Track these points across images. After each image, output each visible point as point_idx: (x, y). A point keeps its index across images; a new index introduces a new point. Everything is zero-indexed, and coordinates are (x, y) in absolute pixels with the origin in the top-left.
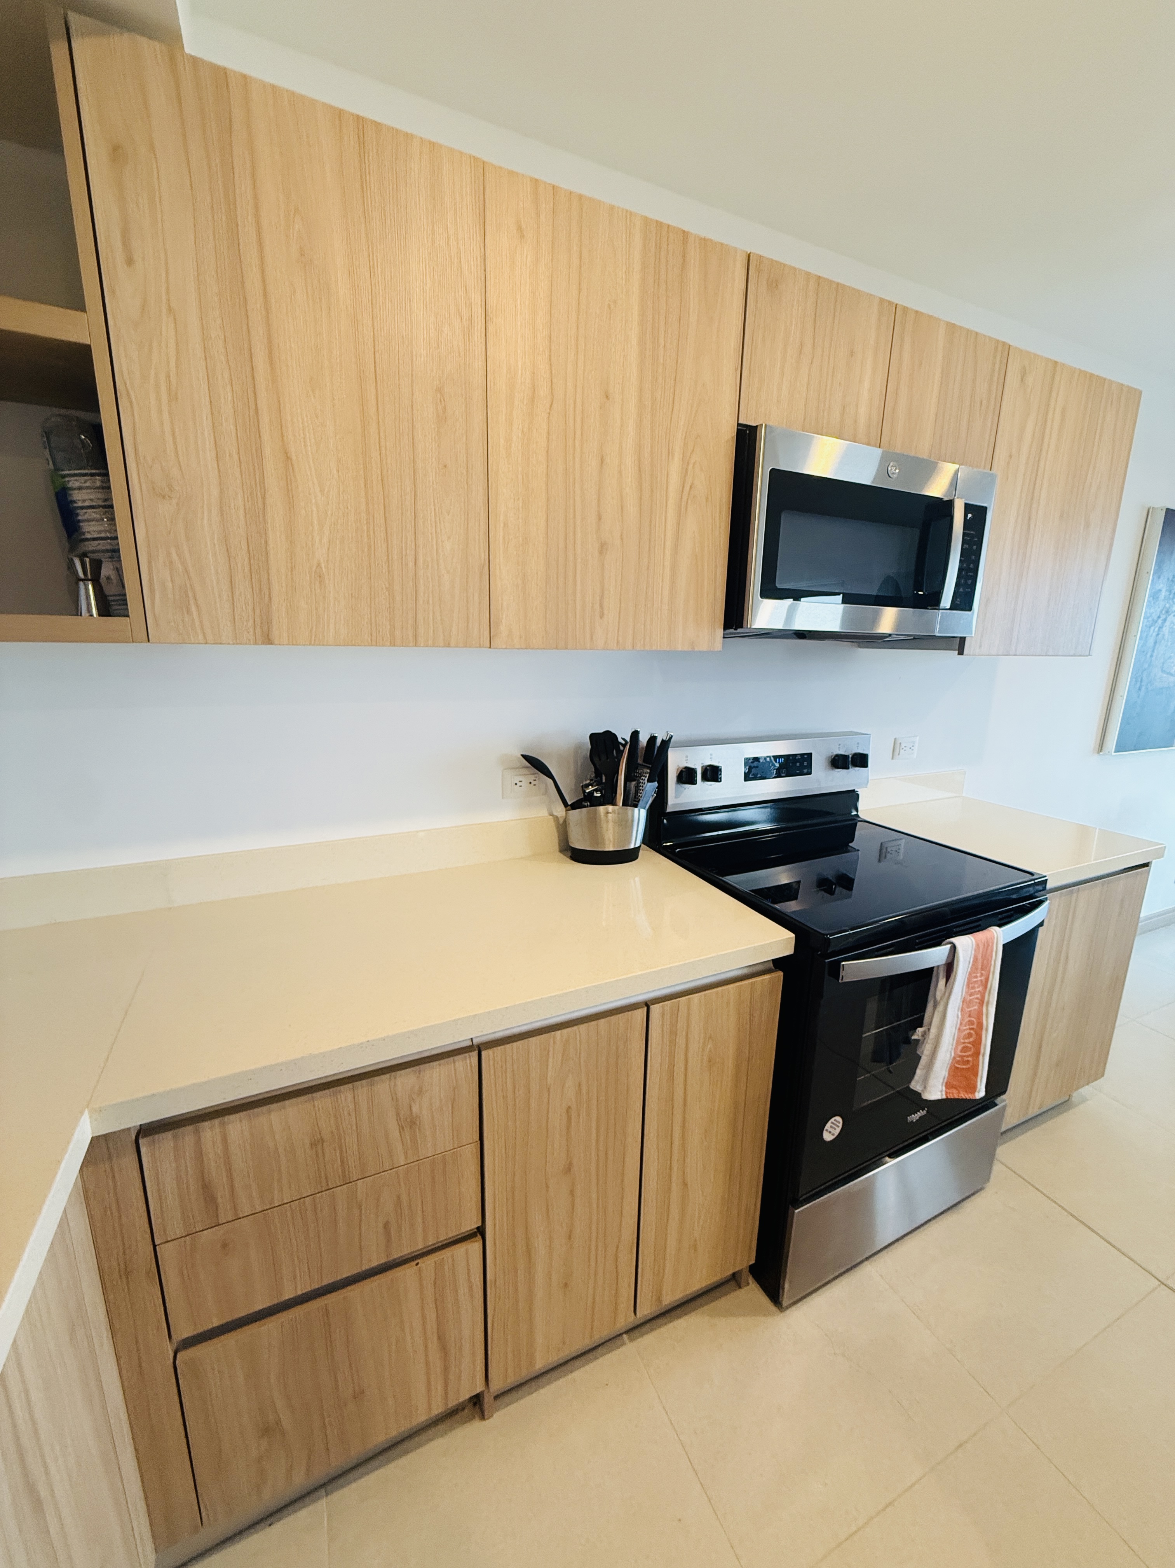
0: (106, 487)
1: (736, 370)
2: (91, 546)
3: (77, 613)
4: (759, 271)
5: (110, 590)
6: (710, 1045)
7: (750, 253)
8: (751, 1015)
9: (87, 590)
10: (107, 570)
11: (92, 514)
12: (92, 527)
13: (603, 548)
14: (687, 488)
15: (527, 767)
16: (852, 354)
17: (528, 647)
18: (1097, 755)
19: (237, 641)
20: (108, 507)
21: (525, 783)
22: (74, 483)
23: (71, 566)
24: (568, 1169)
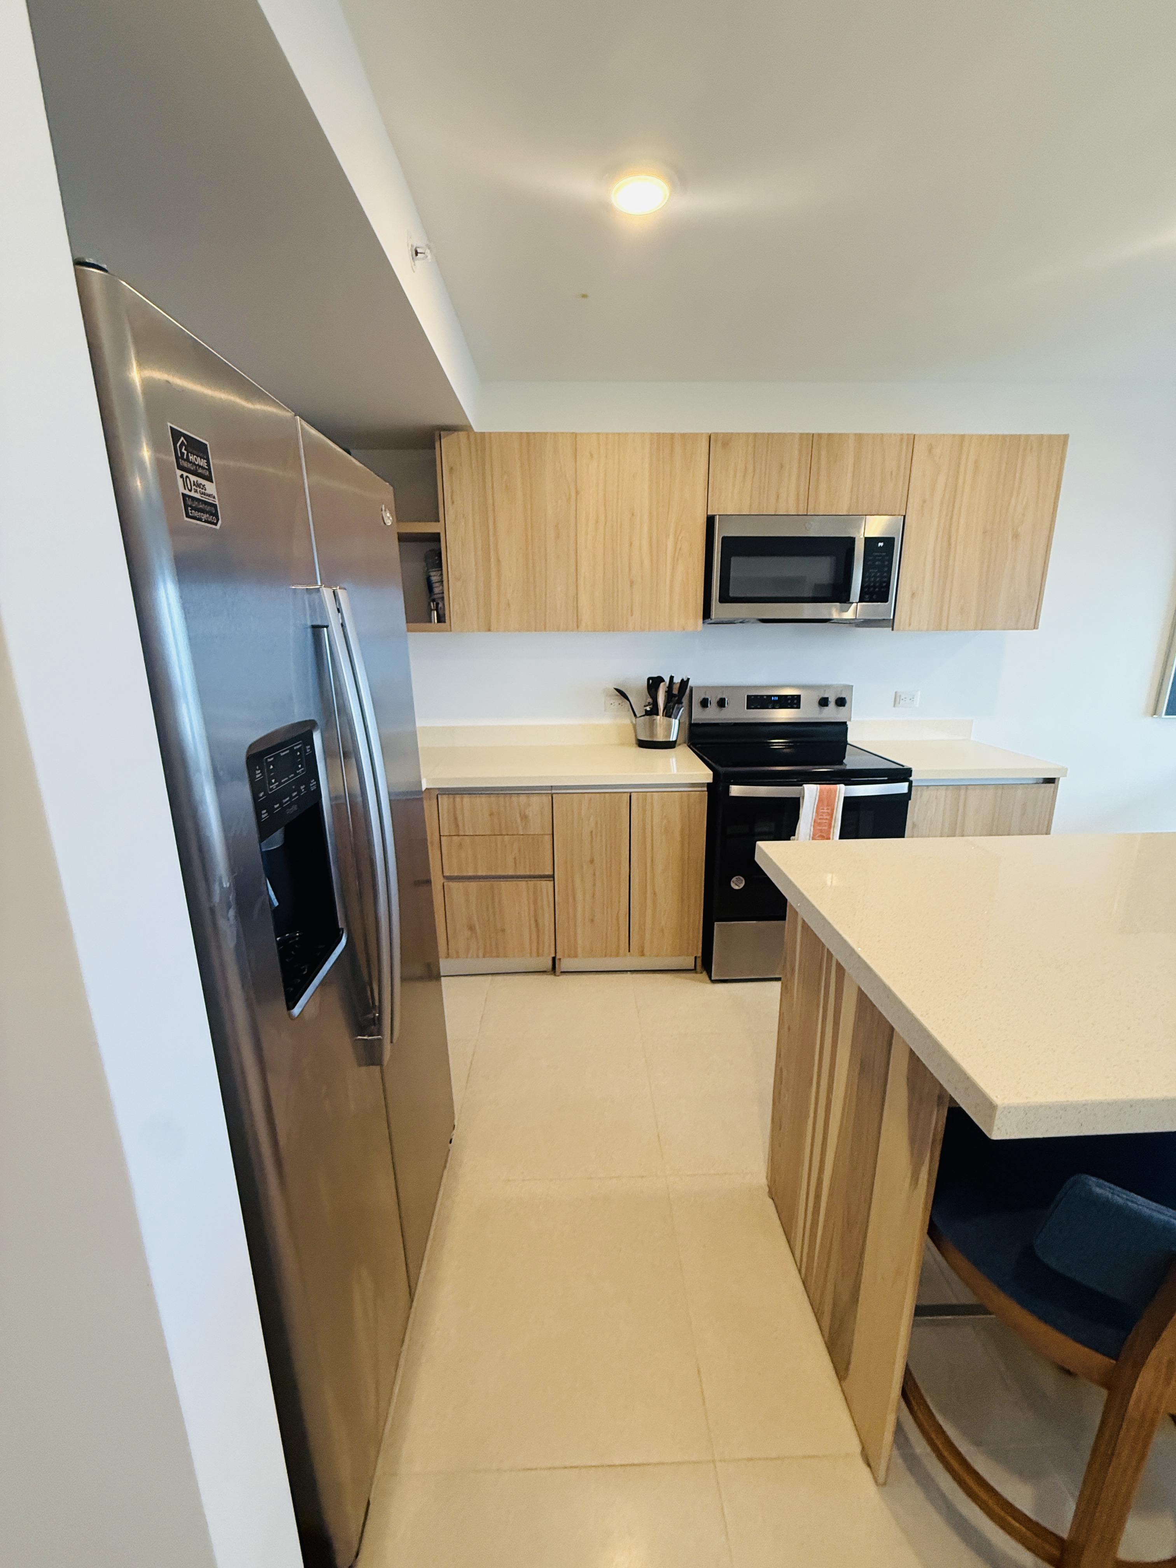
0: (442, 574)
1: (705, 489)
2: (435, 596)
3: (430, 622)
4: (716, 441)
5: (441, 612)
6: (665, 821)
7: (711, 434)
8: (689, 812)
9: (434, 613)
10: (440, 605)
11: (437, 584)
12: (436, 590)
13: (632, 583)
14: (678, 550)
15: (617, 695)
16: (782, 466)
17: (594, 631)
18: (1151, 718)
19: (479, 630)
20: (442, 581)
21: (617, 704)
22: (432, 574)
23: (429, 604)
24: (592, 861)
